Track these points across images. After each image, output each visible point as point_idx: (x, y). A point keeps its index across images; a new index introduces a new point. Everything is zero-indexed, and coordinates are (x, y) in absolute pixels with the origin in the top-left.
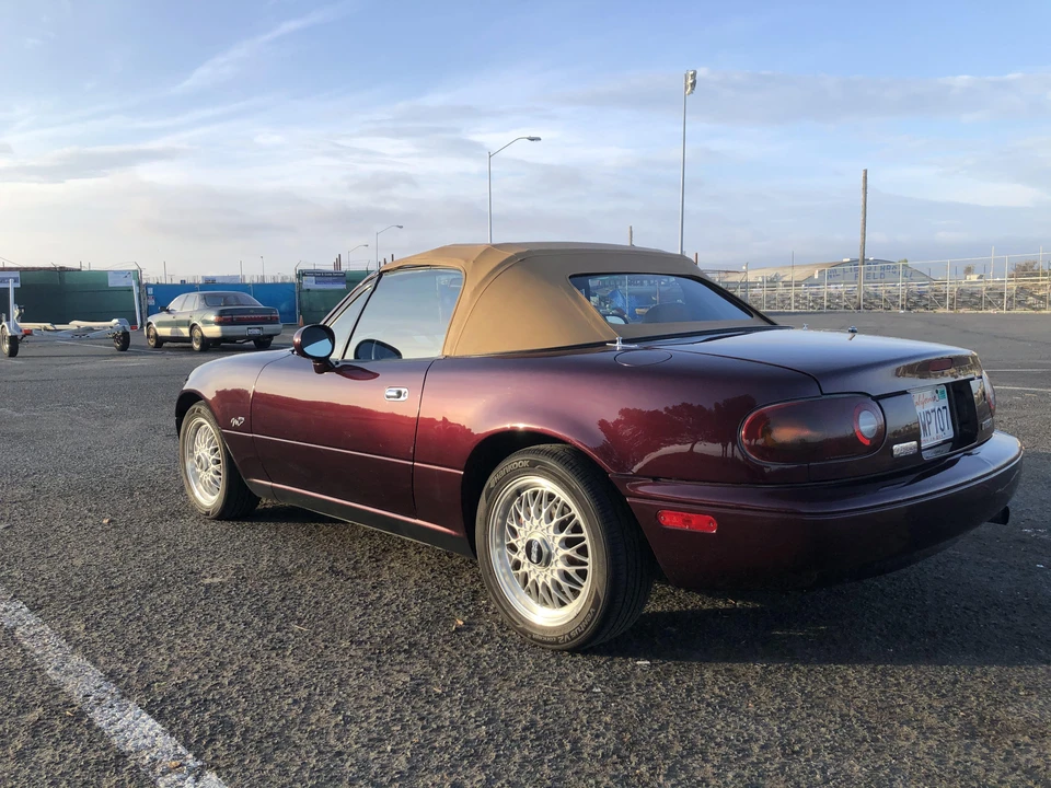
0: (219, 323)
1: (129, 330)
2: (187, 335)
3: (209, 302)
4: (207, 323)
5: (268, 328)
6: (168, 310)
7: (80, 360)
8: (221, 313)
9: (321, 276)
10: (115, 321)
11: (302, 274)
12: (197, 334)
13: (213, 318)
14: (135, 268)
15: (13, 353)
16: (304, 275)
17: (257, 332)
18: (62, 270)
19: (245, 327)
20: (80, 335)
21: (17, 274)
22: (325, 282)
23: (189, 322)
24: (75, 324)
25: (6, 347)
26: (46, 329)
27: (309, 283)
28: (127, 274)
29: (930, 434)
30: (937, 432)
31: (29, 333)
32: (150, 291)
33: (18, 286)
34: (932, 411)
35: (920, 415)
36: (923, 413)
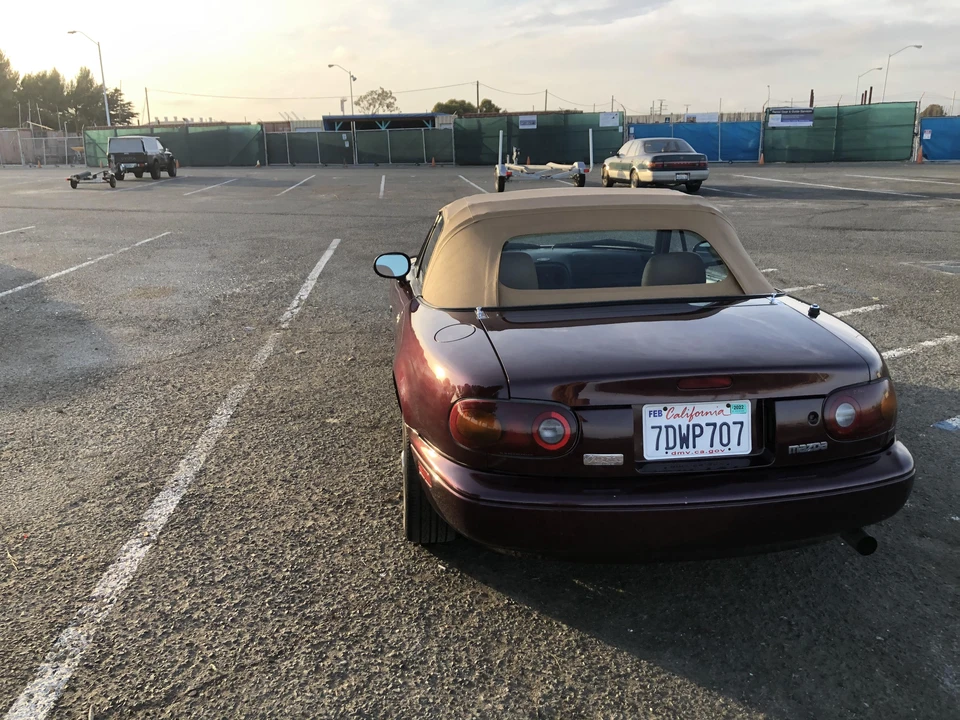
0: (652, 169)
1: (582, 172)
2: (628, 178)
3: (648, 148)
4: (642, 167)
5: (695, 174)
6: (618, 155)
8: (655, 160)
9: (787, 113)
10: (576, 164)
11: (770, 112)
12: (635, 178)
13: (648, 163)
14: (621, 110)
15: (501, 189)
16: (771, 113)
17: (684, 177)
18: (568, 113)
19: (673, 173)
20: (547, 175)
21: (534, 118)
22: (791, 120)
23: (631, 165)
24: (549, 166)
25: (497, 185)
26: (522, 171)
27: (775, 121)
28: (613, 115)
29: (694, 447)
30: (712, 446)
31: (509, 175)
32: (632, 130)
33: (535, 127)
34: (708, 425)
35: (680, 427)
36: (688, 426)
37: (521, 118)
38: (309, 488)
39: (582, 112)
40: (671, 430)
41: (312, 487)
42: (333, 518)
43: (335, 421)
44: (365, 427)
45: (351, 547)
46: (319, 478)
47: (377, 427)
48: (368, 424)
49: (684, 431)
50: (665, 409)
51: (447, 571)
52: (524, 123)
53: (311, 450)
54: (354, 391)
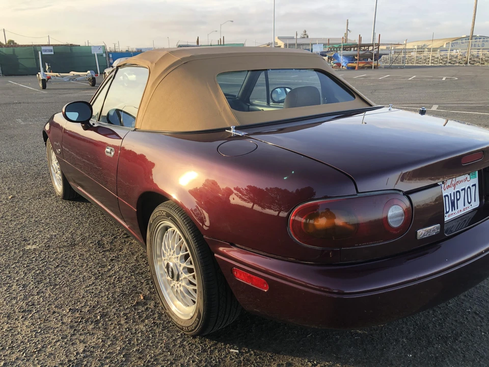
1: (94, 76)
6: (113, 67)
7: (72, 91)
10: (89, 72)
11: (180, 46)
15: (44, 87)
18: (71, 45)
20: (73, 78)
21: (51, 48)
24: (72, 73)
25: (41, 85)
26: (57, 76)
28: (100, 47)
29: (457, 208)
30: (464, 206)
31: (49, 78)
32: (111, 56)
33: (53, 53)
34: (462, 190)
35: (450, 194)
36: (454, 193)
37: (43, 48)
38: (54, 312)
39: (79, 46)
40: (447, 198)
41: (56, 310)
42: (100, 333)
43: (34, 247)
44: (65, 246)
45: (140, 358)
46: (56, 299)
47: (75, 245)
48: (65, 244)
49: (453, 198)
50: (443, 183)
51: (242, 353)
52: (45, 51)
53: (30, 275)
54: (33, 220)
